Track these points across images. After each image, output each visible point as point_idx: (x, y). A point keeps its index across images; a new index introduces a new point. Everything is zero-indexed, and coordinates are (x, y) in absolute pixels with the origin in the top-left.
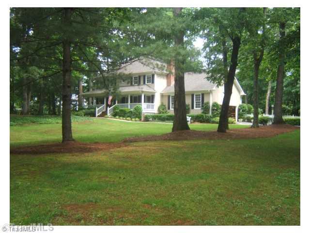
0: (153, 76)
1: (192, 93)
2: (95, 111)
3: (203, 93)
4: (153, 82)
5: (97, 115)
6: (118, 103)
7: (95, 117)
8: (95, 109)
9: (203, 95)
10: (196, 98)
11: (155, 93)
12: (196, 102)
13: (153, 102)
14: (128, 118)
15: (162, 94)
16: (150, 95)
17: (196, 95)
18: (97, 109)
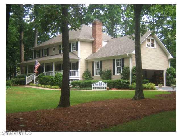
0: (77, 43)
1: (113, 58)
2: (25, 79)
3: (123, 57)
4: (77, 50)
5: (27, 83)
6: (46, 71)
7: (25, 85)
8: (25, 77)
9: (123, 59)
10: (117, 63)
11: (79, 60)
12: (117, 68)
13: (77, 69)
14: (48, 86)
15: (87, 60)
16: (75, 62)
17: (117, 60)
18: (27, 78)
